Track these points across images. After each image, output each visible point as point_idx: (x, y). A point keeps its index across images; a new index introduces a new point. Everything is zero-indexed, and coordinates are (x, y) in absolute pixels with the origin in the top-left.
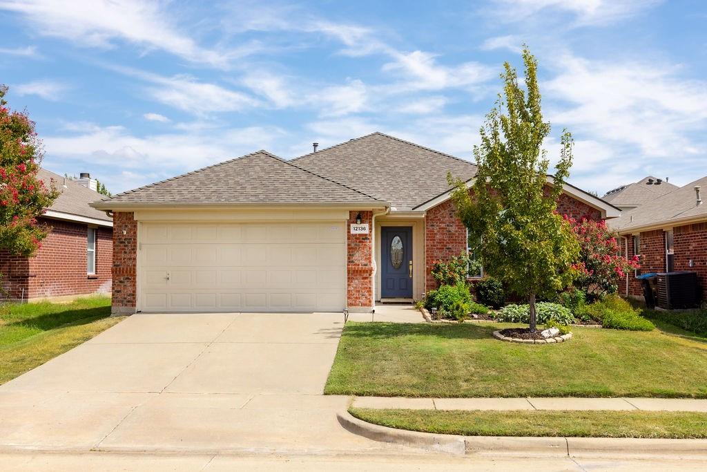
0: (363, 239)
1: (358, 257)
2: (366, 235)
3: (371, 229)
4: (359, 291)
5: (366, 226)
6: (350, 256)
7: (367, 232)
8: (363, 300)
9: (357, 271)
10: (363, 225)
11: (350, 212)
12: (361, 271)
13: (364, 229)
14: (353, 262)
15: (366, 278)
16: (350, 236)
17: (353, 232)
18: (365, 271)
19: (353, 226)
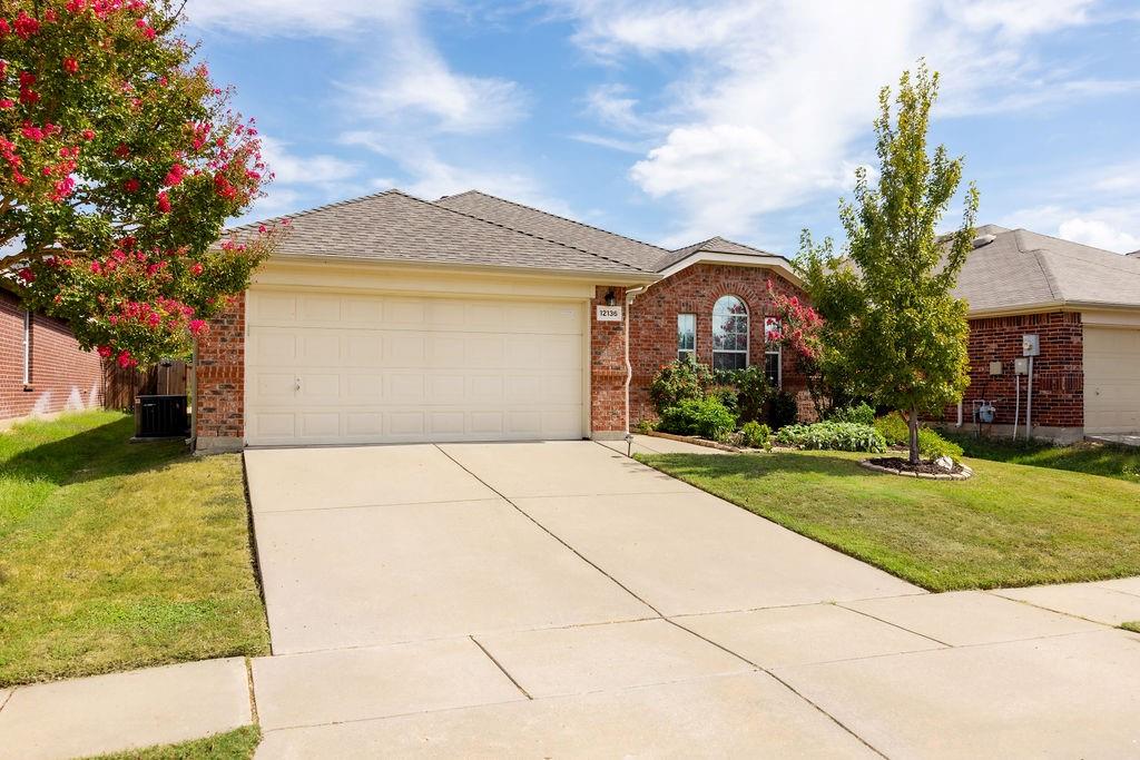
0: (614, 329)
1: (607, 357)
2: (618, 323)
3: (624, 314)
4: (608, 408)
5: (619, 309)
6: (595, 354)
7: (618, 318)
8: (614, 421)
9: (606, 377)
10: (614, 309)
11: (597, 287)
12: (611, 378)
13: (615, 314)
14: (599, 363)
15: (617, 388)
16: (595, 325)
17: (600, 318)
18: (617, 378)
19: (600, 308)
